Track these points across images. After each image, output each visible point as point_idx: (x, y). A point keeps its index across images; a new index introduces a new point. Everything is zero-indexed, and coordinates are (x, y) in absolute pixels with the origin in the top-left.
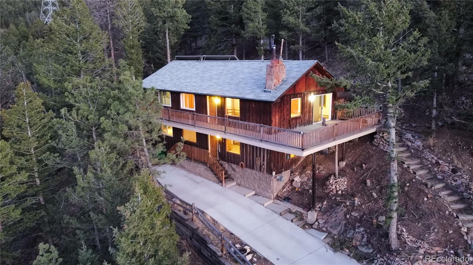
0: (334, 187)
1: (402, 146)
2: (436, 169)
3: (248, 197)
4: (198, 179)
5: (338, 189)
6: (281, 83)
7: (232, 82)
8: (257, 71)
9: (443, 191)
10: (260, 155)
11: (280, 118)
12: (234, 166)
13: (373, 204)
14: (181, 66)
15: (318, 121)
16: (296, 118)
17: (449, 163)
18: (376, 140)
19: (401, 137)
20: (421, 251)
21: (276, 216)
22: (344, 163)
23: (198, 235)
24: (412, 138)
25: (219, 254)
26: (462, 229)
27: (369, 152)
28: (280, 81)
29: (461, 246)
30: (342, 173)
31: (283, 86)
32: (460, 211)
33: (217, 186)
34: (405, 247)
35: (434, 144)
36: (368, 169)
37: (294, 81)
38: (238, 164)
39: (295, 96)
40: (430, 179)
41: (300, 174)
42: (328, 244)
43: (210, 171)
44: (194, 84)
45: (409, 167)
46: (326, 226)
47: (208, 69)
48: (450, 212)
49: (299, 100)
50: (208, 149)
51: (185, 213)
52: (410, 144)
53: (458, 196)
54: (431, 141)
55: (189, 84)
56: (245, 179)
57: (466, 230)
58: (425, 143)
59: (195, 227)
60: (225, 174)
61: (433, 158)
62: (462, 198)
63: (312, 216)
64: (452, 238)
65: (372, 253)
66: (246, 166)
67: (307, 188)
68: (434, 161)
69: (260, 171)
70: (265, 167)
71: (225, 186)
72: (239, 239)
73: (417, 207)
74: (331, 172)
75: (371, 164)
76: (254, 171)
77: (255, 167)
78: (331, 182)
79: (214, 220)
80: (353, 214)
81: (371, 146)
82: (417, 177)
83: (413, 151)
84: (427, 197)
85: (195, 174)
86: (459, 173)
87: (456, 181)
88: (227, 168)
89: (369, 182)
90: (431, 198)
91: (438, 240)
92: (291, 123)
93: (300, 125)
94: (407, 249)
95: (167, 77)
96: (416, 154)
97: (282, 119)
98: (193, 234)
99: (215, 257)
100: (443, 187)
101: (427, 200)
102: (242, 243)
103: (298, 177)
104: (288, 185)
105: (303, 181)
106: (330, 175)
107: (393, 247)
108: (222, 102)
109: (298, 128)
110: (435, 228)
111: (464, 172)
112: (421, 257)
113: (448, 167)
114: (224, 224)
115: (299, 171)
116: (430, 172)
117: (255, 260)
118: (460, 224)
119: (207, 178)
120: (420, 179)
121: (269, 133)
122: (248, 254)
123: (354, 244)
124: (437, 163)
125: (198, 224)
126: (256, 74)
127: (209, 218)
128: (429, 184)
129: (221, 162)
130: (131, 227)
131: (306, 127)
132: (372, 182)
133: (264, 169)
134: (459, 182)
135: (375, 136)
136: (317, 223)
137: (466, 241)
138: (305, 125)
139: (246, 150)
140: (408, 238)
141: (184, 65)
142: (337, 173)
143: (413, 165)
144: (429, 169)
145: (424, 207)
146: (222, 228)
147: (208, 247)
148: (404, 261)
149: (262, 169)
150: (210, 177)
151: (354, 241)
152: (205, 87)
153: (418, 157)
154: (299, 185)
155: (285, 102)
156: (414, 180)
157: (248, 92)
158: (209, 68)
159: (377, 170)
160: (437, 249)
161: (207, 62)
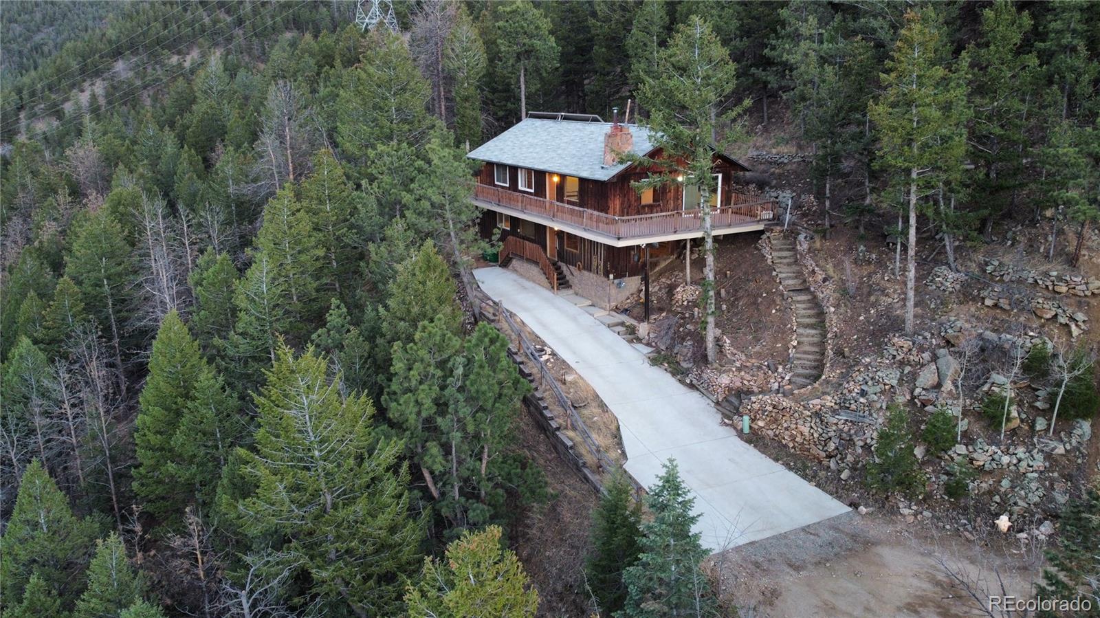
0: (680, 296)
2: (810, 279)
3: (584, 309)
4: (529, 284)
5: (684, 298)
9: (801, 303)
10: (597, 252)
11: (622, 204)
12: (572, 268)
16: (651, 206)
17: (823, 271)
18: (760, 241)
19: (795, 239)
20: (737, 363)
21: (604, 328)
24: (803, 240)
26: (792, 342)
32: (805, 325)
33: (548, 294)
34: (723, 359)
35: (821, 247)
36: (731, 277)
38: (576, 266)
40: (798, 290)
42: (650, 359)
44: (535, 155)
45: (777, 275)
46: (656, 340)
47: (561, 134)
48: (792, 325)
50: (546, 245)
52: (798, 247)
53: (816, 309)
56: (583, 286)
57: (795, 344)
58: (812, 245)
59: (499, 327)
61: (812, 265)
63: (643, 329)
64: (776, 351)
65: (689, 367)
66: (584, 268)
68: (810, 269)
69: (598, 274)
70: (601, 267)
71: (558, 294)
72: (542, 341)
73: (759, 320)
75: (738, 271)
76: (591, 275)
77: (592, 269)
78: (679, 290)
80: (688, 326)
82: (780, 287)
83: (798, 256)
84: (777, 309)
85: (528, 279)
86: (827, 283)
87: (823, 293)
88: (564, 271)
89: (723, 291)
90: (781, 310)
91: (760, 353)
92: (642, 211)
94: (724, 361)
95: (509, 143)
96: (800, 262)
97: (626, 205)
100: (807, 299)
101: (775, 312)
102: (544, 345)
104: (635, 296)
106: (682, 283)
107: (710, 359)
108: (561, 182)
110: (764, 341)
111: (833, 281)
112: (734, 369)
113: (821, 275)
116: (804, 281)
117: (551, 360)
118: (794, 337)
119: (540, 285)
120: (782, 289)
121: (606, 223)
122: (546, 354)
123: (676, 359)
124: (814, 271)
125: (504, 325)
129: (559, 263)
132: (727, 292)
133: (601, 271)
134: (825, 294)
135: (761, 237)
136: (647, 337)
137: (789, 354)
139: (584, 246)
140: (729, 350)
142: (689, 280)
143: (784, 272)
144: (804, 278)
145: (766, 320)
148: (714, 372)
149: (599, 271)
150: (543, 282)
151: (677, 355)
152: (544, 160)
153: (801, 265)
156: (774, 291)
157: (586, 168)
159: (742, 279)
160: (753, 361)
161: (565, 124)
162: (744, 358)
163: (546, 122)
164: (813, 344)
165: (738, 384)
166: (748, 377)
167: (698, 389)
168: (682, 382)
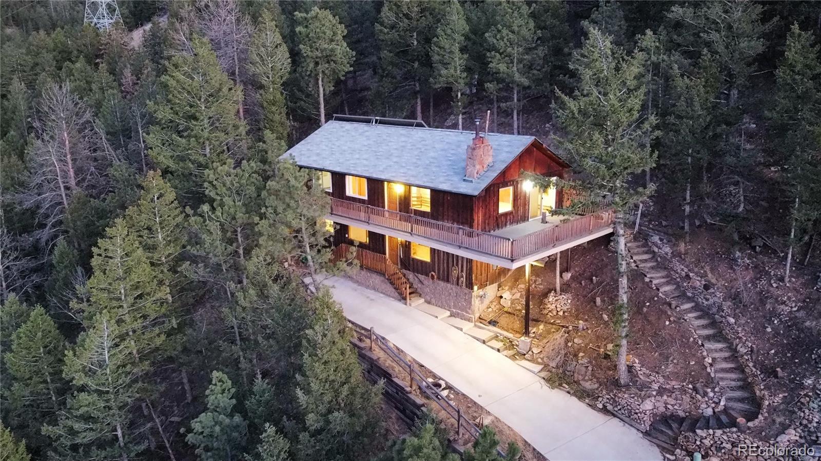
0: (553, 307)
1: (646, 253)
2: (685, 284)
3: (442, 319)
4: (372, 294)
5: (559, 309)
6: (485, 170)
7: (419, 162)
8: (454, 147)
9: (690, 312)
10: (457, 265)
11: (485, 215)
12: (422, 277)
13: (603, 329)
14: (344, 132)
15: (536, 216)
16: (506, 215)
17: (701, 277)
18: (612, 244)
19: (646, 240)
20: (655, 386)
22: (570, 275)
23: (379, 368)
24: (659, 242)
25: (408, 389)
26: (706, 359)
27: (603, 260)
28: (485, 166)
29: (701, 380)
30: (566, 287)
31: (489, 173)
32: (708, 338)
33: (399, 305)
34: (637, 381)
35: (685, 250)
36: (599, 283)
37: (503, 166)
38: (427, 275)
39: (505, 185)
40: (678, 297)
41: (511, 288)
42: (544, 379)
43: (389, 284)
44: (365, 162)
45: (651, 281)
46: (541, 356)
47: (384, 140)
48: (695, 339)
49: (511, 189)
50: (385, 254)
51: (360, 340)
52: (656, 250)
53: (709, 318)
54: (682, 247)
55: (358, 161)
56: (437, 296)
57: (710, 361)
58: (675, 249)
59: (375, 358)
60: (410, 288)
61: (682, 270)
62: (712, 323)
63: (524, 344)
64: (693, 371)
65: (597, 389)
66: (439, 278)
67: (519, 307)
68: (684, 274)
69: (458, 284)
70: (464, 279)
71: (410, 305)
72: (431, 372)
73: (655, 333)
74: (551, 287)
75: (604, 277)
76: (449, 285)
77: (451, 280)
78: (551, 299)
79: (398, 349)
80: (576, 341)
81: (605, 252)
82: (660, 294)
83: (659, 259)
84: (670, 321)
85: (368, 287)
86: (712, 290)
87: (707, 300)
88: (411, 280)
89: (598, 300)
90: (674, 321)
91: (677, 373)
92: (499, 220)
93: (511, 223)
94: (638, 383)
95: (324, 147)
96: (662, 264)
97: (487, 216)
98: (372, 367)
99: (402, 393)
100: (692, 307)
101: (670, 324)
102: (434, 376)
103: (508, 293)
104: (495, 304)
105: (514, 297)
106: (550, 291)
107: (622, 382)
108: (405, 191)
109: (508, 226)
110: (674, 359)
111: (718, 288)
112: (654, 393)
113: (700, 281)
114: (412, 353)
115: (509, 284)
116: (678, 286)
117: (452, 396)
118: (705, 353)
119: (384, 294)
120: (664, 297)
121: (470, 235)
122: (443, 389)
123: (576, 379)
124: (688, 276)
125: (378, 354)
126: (453, 152)
127: (392, 346)
128: (674, 303)
129: (404, 271)
130: (325, 351)
131: (519, 225)
132: (603, 301)
133: (462, 283)
134: (711, 301)
135: (612, 238)
136: (530, 352)
137: (709, 374)
138: (517, 222)
139: (439, 256)
140: (640, 370)
141: (348, 130)
142: (558, 289)
143: (656, 278)
144: (677, 284)
145: (663, 333)
146: (409, 358)
147: (392, 381)
148: (633, 398)
149: (460, 282)
150: (389, 292)
151: (576, 375)
152: (381, 169)
153: (665, 268)
154: (509, 304)
155: (492, 195)
156: (656, 299)
157: (442, 179)
158: (385, 137)
159: (611, 285)
160: (674, 383)
161: (381, 128)
162: (661, 380)
163: (356, 125)
164: (725, 359)
165: (662, 409)
166: (671, 401)
167: (614, 416)
168: (593, 407)
